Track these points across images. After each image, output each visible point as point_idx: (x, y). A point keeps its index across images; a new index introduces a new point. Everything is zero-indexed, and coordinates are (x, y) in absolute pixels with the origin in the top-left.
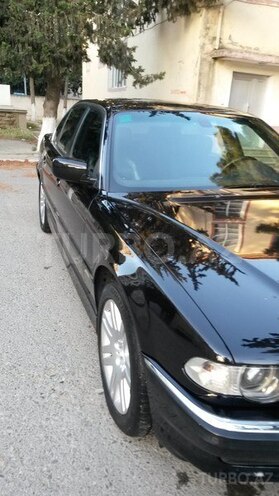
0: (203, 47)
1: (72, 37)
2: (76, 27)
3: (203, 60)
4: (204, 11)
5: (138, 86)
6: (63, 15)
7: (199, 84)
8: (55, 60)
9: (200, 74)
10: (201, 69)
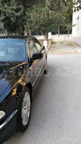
2: (44, 15)
6: (40, 13)
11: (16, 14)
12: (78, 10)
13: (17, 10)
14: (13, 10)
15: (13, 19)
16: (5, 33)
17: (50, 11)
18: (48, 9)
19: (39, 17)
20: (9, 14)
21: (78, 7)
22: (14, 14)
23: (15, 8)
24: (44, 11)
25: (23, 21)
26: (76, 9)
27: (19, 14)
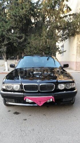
0: (77, 43)
1: (41, 45)
2: (43, 43)
3: (77, 46)
4: (77, 35)
5: (60, 54)
6: (40, 41)
7: (77, 52)
8: (39, 50)
9: (77, 50)
10: (77, 48)
11: (19, 40)
12: (64, 40)
13: (20, 38)
14: (16, 37)
15: (16, 44)
16: (4, 56)
17: (48, 40)
18: (46, 39)
19: (39, 44)
20: (13, 40)
21: (64, 38)
22: (17, 40)
23: (18, 36)
24: (43, 39)
25: (23, 46)
26: (63, 39)
27: (21, 40)
